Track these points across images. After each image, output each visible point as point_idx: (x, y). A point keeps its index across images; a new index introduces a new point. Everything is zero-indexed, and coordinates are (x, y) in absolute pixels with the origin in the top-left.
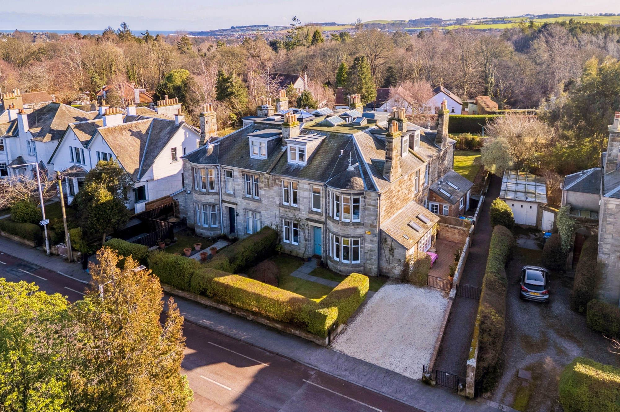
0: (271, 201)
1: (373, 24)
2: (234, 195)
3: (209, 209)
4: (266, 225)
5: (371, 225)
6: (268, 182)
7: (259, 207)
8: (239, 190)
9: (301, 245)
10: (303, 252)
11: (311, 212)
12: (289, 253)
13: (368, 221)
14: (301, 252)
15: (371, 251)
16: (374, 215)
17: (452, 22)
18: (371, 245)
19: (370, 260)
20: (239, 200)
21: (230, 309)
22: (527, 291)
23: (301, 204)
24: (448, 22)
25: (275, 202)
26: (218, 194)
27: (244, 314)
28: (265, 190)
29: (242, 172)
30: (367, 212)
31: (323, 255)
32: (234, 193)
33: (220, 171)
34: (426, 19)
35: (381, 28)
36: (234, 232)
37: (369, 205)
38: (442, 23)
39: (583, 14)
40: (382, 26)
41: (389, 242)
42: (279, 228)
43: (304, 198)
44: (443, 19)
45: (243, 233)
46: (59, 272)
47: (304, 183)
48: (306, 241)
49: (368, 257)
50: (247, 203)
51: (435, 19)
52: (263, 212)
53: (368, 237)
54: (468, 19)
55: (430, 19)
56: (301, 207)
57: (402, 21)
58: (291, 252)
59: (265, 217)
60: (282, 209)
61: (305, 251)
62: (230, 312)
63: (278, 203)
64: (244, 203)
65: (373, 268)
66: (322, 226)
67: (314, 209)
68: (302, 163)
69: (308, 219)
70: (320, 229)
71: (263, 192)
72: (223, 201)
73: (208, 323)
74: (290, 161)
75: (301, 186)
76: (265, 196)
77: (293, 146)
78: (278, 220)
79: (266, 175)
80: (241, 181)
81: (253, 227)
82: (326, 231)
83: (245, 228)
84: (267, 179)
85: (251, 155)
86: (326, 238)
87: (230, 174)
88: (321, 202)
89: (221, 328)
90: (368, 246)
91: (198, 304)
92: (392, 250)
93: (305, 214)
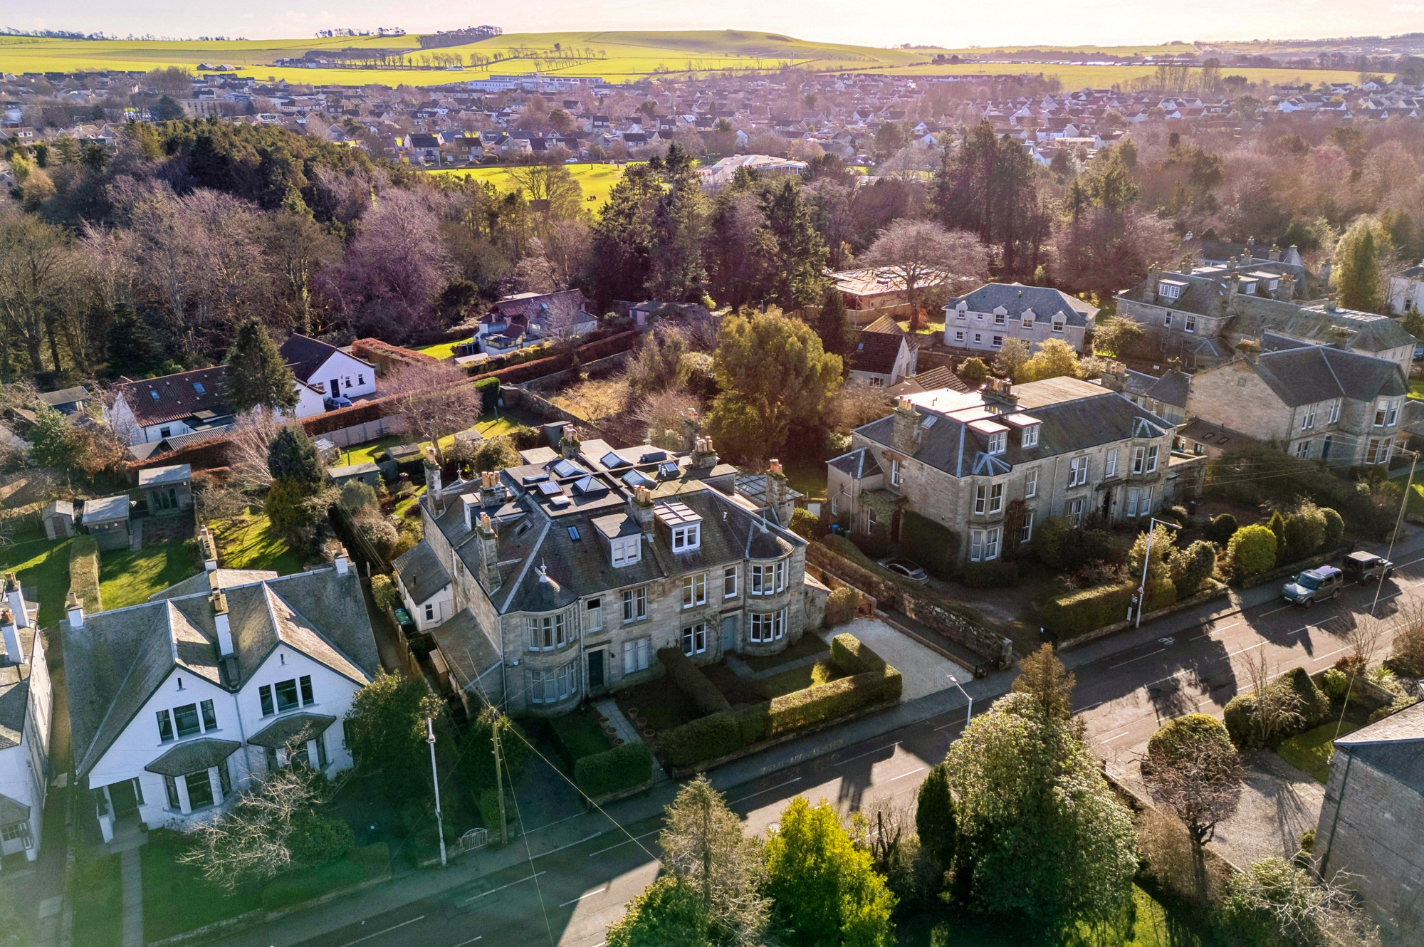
0: (667, 612)
4: (659, 647)
5: (797, 584)
6: (664, 589)
7: (648, 629)
8: (612, 620)
9: (709, 649)
10: (712, 656)
11: (725, 601)
13: (794, 582)
14: (710, 657)
15: (798, 612)
18: (797, 606)
19: (796, 623)
20: (613, 634)
21: (795, 734)
23: (711, 597)
25: (674, 611)
26: (579, 641)
28: (657, 602)
29: (619, 592)
30: (793, 572)
31: (739, 645)
32: (605, 628)
33: (581, 606)
36: (603, 683)
41: (810, 595)
42: (678, 643)
43: (713, 588)
45: (618, 678)
47: (714, 570)
48: (718, 640)
50: (627, 633)
52: (654, 633)
53: (795, 598)
56: (711, 601)
59: (657, 638)
60: (682, 616)
61: (715, 654)
62: (795, 737)
63: (678, 610)
64: (623, 633)
65: (799, 631)
66: (739, 612)
67: (727, 596)
68: (693, 547)
69: (721, 612)
70: (735, 617)
71: (655, 606)
72: (587, 647)
73: (800, 757)
74: (675, 550)
75: (712, 574)
76: (657, 610)
77: (679, 529)
78: (678, 633)
79: (661, 580)
80: (618, 606)
81: (636, 661)
82: (745, 615)
83: (623, 668)
84: (663, 585)
85: (615, 565)
86: (745, 623)
87: (594, 604)
88: (738, 583)
89: (816, 752)
90: (794, 608)
91: (753, 755)
92: (813, 601)
93: (716, 606)
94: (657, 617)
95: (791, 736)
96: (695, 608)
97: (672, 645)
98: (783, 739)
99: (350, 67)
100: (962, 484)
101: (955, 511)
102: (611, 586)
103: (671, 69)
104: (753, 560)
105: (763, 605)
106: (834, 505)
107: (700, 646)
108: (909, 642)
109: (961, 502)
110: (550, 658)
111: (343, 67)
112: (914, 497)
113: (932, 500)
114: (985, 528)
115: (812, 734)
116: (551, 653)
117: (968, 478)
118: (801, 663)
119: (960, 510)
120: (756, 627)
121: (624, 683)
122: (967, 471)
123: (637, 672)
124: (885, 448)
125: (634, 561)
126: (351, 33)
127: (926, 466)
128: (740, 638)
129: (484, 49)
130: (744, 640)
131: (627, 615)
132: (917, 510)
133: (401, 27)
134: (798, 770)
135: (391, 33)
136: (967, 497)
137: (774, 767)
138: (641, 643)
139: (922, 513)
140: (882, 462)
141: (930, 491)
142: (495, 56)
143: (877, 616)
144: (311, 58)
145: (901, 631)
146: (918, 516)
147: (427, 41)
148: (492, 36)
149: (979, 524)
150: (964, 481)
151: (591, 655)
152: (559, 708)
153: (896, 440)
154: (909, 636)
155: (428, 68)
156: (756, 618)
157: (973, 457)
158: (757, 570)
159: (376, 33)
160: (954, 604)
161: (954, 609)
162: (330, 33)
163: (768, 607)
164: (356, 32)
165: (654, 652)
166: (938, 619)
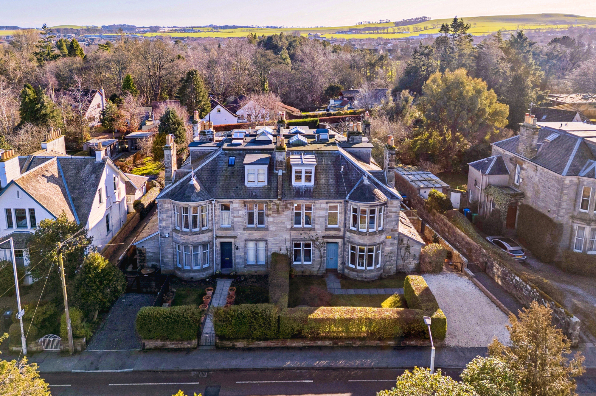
0: (280, 226)
1: (66, 29)
2: (232, 229)
3: (200, 249)
4: (273, 251)
5: (392, 230)
6: (278, 208)
7: (266, 235)
8: (239, 222)
9: (315, 263)
10: (317, 269)
11: (327, 229)
12: (301, 274)
13: (388, 227)
14: (315, 269)
15: (391, 253)
16: (395, 221)
17: (145, 29)
18: (391, 248)
19: (390, 261)
20: (239, 232)
21: (331, 342)
22: (514, 256)
23: (317, 224)
24: (142, 30)
25: (286, 227)
26: (211, 231)
27: (350, 342)
28: (273, 217)
29: (245, 202)
30: (388, 219)
31: (340, 267)
32: (233, 226)
33: (215, 206)
34: (120, 25)
35: (75, 34)
36: (232, 267)
37: (390, 212)
38: (137, 30)
39: (255, 26)
40: (76, 31)
41: (405, 242)
42: (289, 252)
43: (320, 217)
44: (137, 26)
45: (243, 266)
46: (73, 371)
47: (321, 203)
48: (321, 258)
49: (388, 259)
50: (249, 234)
51: (129, 26)
52: (270, 240)
53: (389, 241)
54: (160, 27)
55: (124, 25)
56: (317, 226)
57: (95, 26)
58: (302, 272)
59: (273, 244)
60: (294, 233)
61: (320, 268)
62: (331, 345)
63: (289, 226)
64: (246, 234)
65: (392, 268)
66: (339, 240)
67: (329, 226)
68: (308, 184)
69: (324, 237)
70: (337, 243)
71: (270, 219)
72: (217, 237)
73: (323, 363)
74: (295, 183)
75: (317, 206)
76: (273, 223)
77: (298, 169)
78: (288, 244)
79: (276, 201)
80: (243, 212)
81: (257, 257)
82: (344, 244)
83: (246, 260)
84: (277, 205)
85: (247, 184)
86: (344, 250)
87: (226, 208)
88: (340, 218)
89: (341, 363)
90: (388, 249)
91: (288, 348)
92: (408, 248)
93: (320, 232)
94: (272, 228)
95: (327, 343)
96: (303, 229)
97: (283, 252)
98: (319, 343)
99: (364, 33)
100: (567, 182)
101: (559, 206)
102: (238, 196)
103: (507, 30)
104: (351, 202)
105: (357, 238)
106: (471, 196)
107: (308, 258)
108: (484, 299)
109: (565, 198)
110: (186, 237)
111: (361, 33)
112: (529, 194)
113: (542, 195)
114: (589, 224)
115: (348, 347)
116: (186, 233)
117: (575, 179)
118: (381, 291)
119: (564, 205)
120: (353, 255)
121: (245, 271)
122: (574, 171)
123: (256, 264)
124: (512, 155)
125: (261, 185)
126: (369, 23)
127: (539, 167)
128: (339, 261)
129: (421, 26)
130: (343, 263)
131: (251, 222)
132: (530, 204)
133: (389, 19)
134: (315, 374)
135: (384, 22)
136: (572, 195)
137: (298, 364)
138: (262, 245)
139: (534, 206)
140: (509, 166)
141: (541, 188)
142: (425, 28)
143: (466, 274)
144: (351, 30)
145: (481, 290)
146: (531, 208)
147: (397, 24)
148: (426, 20)
149: (582, 220)
150: (568, 180)
151: (222, 244)
152: (192, 274)
153: (520, 148)
154: (486, 295)
155: (394, 33)
156: (353, 248)
157: (583, 163)
158: (355, 210)
159: (379, 22)
160: (533, 277)
161: (531, 281)
162: (361, 23)
163: (361, 241)
164: (371, 22)
165: (269, 254)
166: (516, 286)
